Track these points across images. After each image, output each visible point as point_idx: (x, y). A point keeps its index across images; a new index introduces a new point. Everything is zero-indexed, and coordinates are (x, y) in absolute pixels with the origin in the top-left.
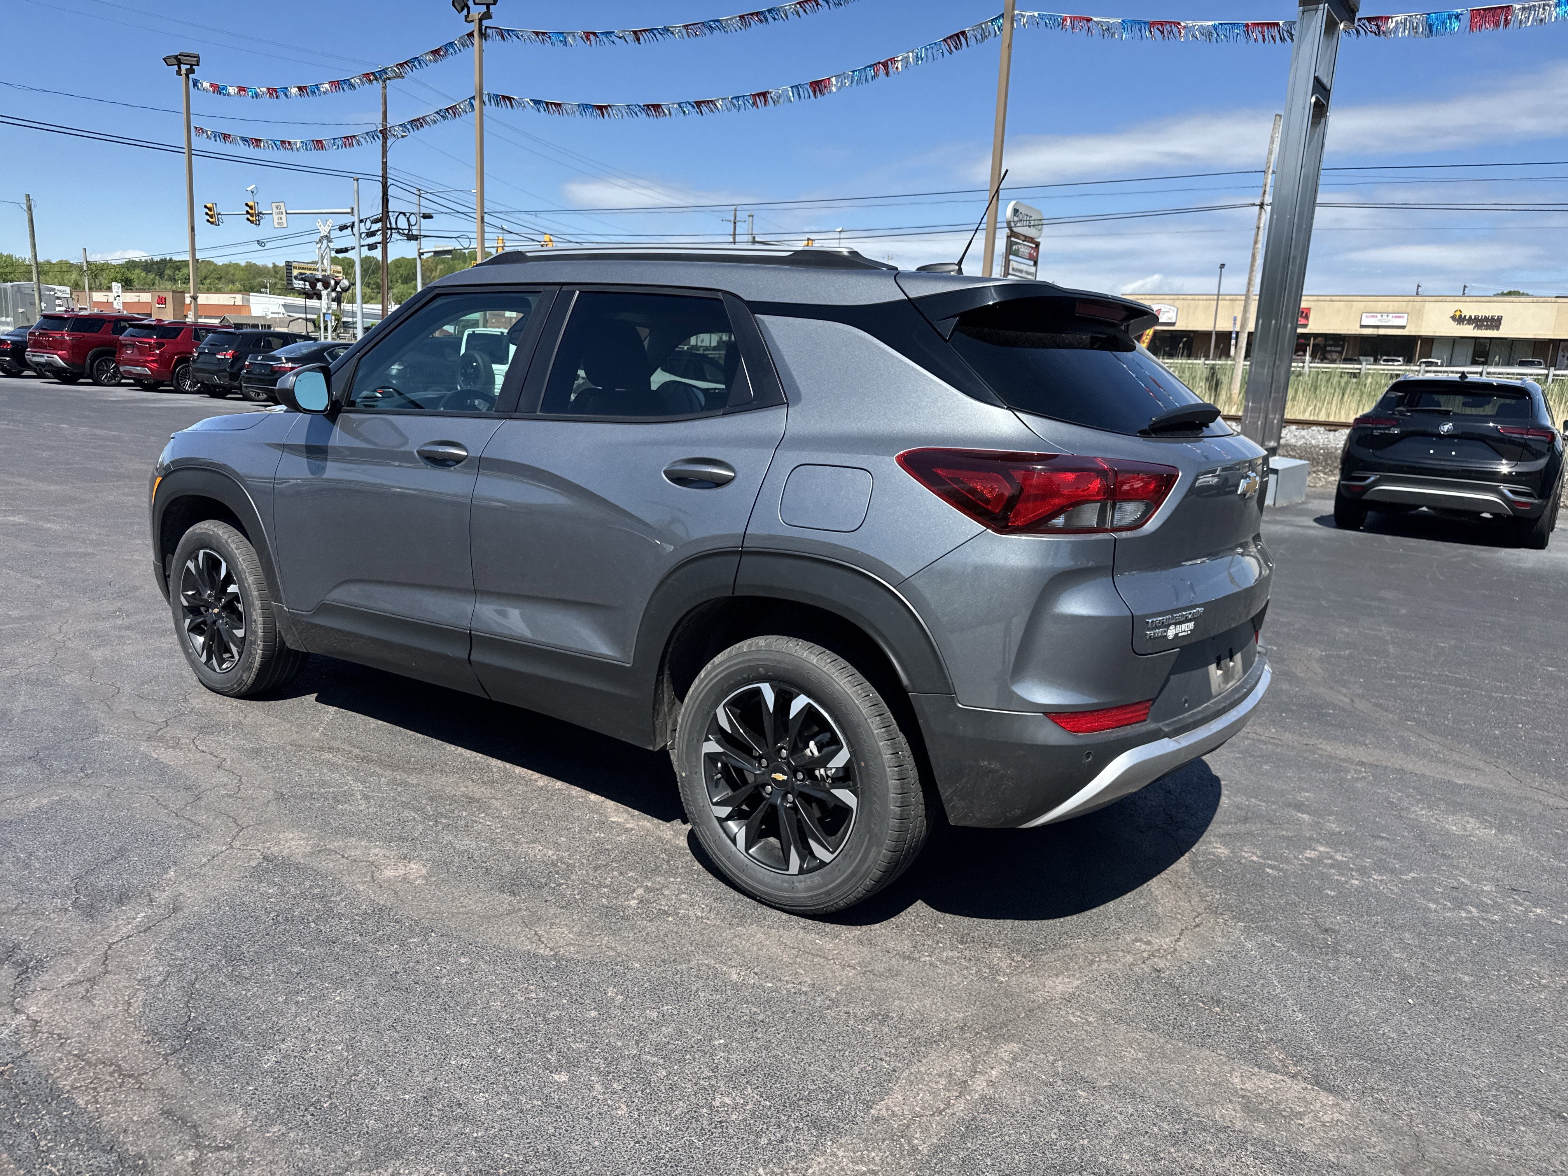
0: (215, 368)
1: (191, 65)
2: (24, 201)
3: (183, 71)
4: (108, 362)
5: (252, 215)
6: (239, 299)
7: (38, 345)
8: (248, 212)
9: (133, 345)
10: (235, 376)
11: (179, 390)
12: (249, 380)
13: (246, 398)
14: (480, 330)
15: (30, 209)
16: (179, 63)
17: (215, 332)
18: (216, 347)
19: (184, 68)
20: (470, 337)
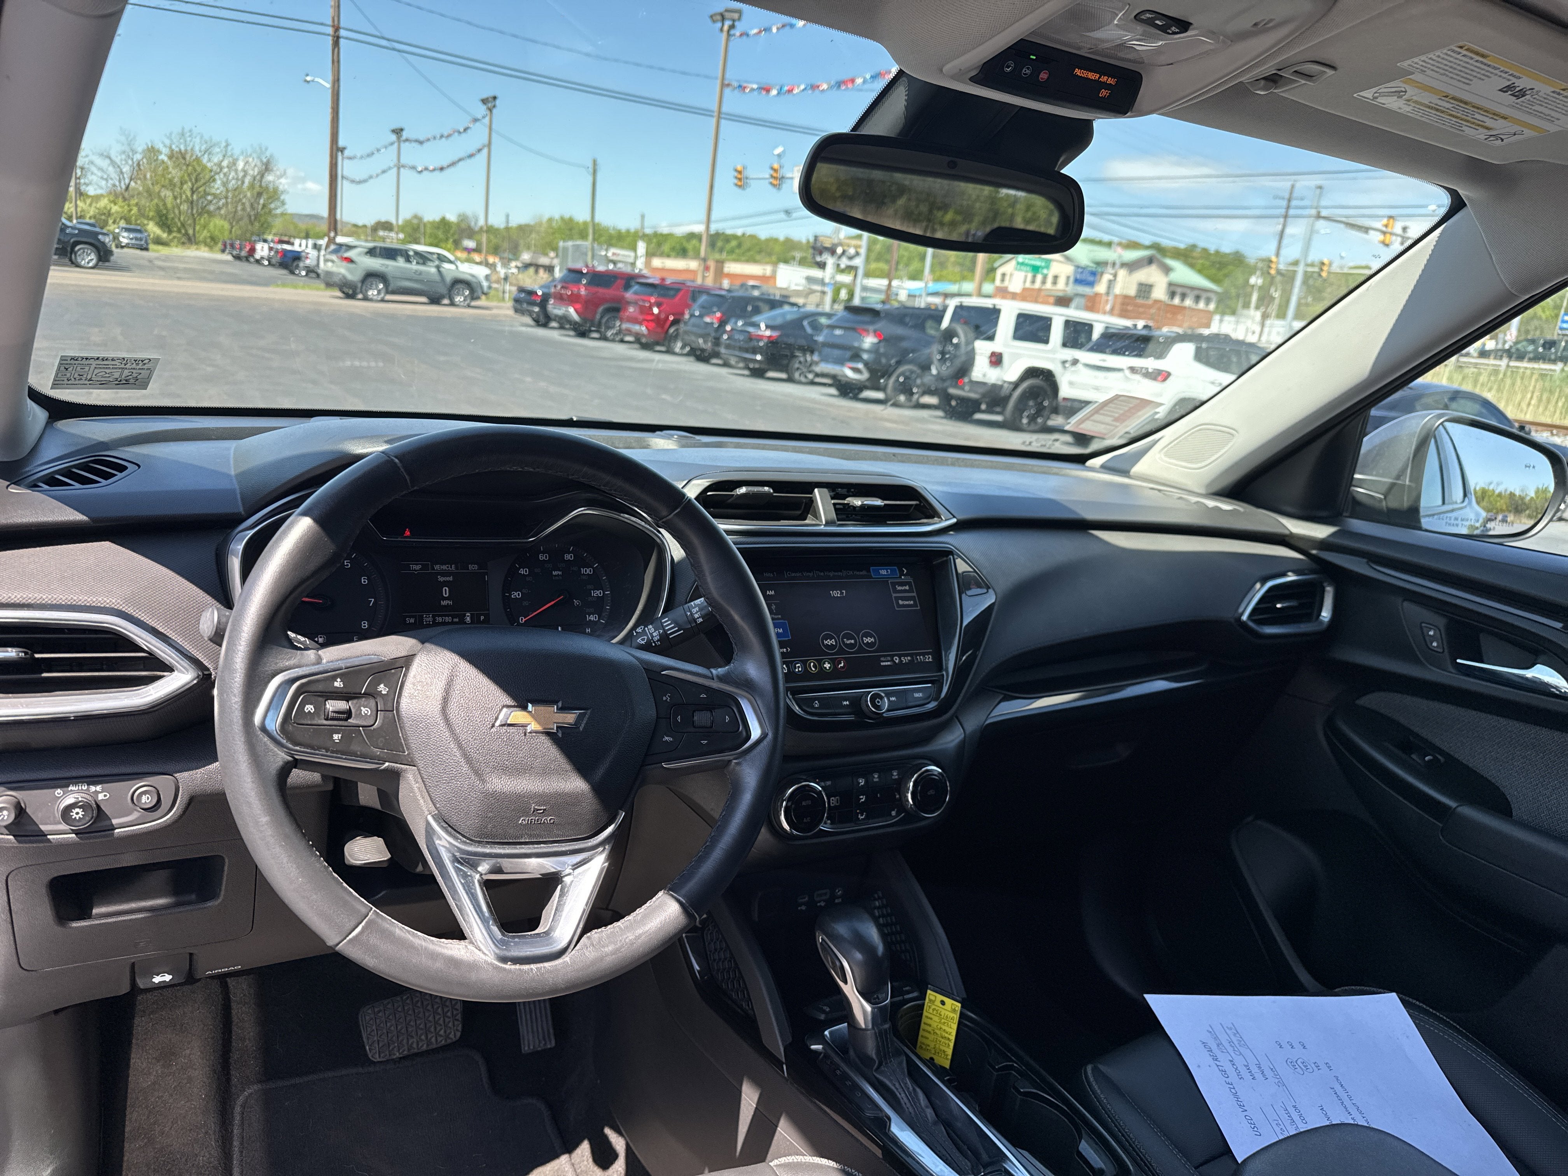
0: (700, 331)
1: (734, 21)
2: (591, 165)
3: (726, 28)
4: (615, 318)
5: (775, 178)
6: (768, 270)
7: (560, 298)
8: (772, 176)
9: (636, 303)
10: (717, 341)
11: (670, 351)
12: (728, 347)
13: (726, 365)
14: (968, 302)
15: (595, 172)
16: (723, 19)
17: (708, 294)
18: (707, 310)
19: (727, 24)
20: (960, 308)
